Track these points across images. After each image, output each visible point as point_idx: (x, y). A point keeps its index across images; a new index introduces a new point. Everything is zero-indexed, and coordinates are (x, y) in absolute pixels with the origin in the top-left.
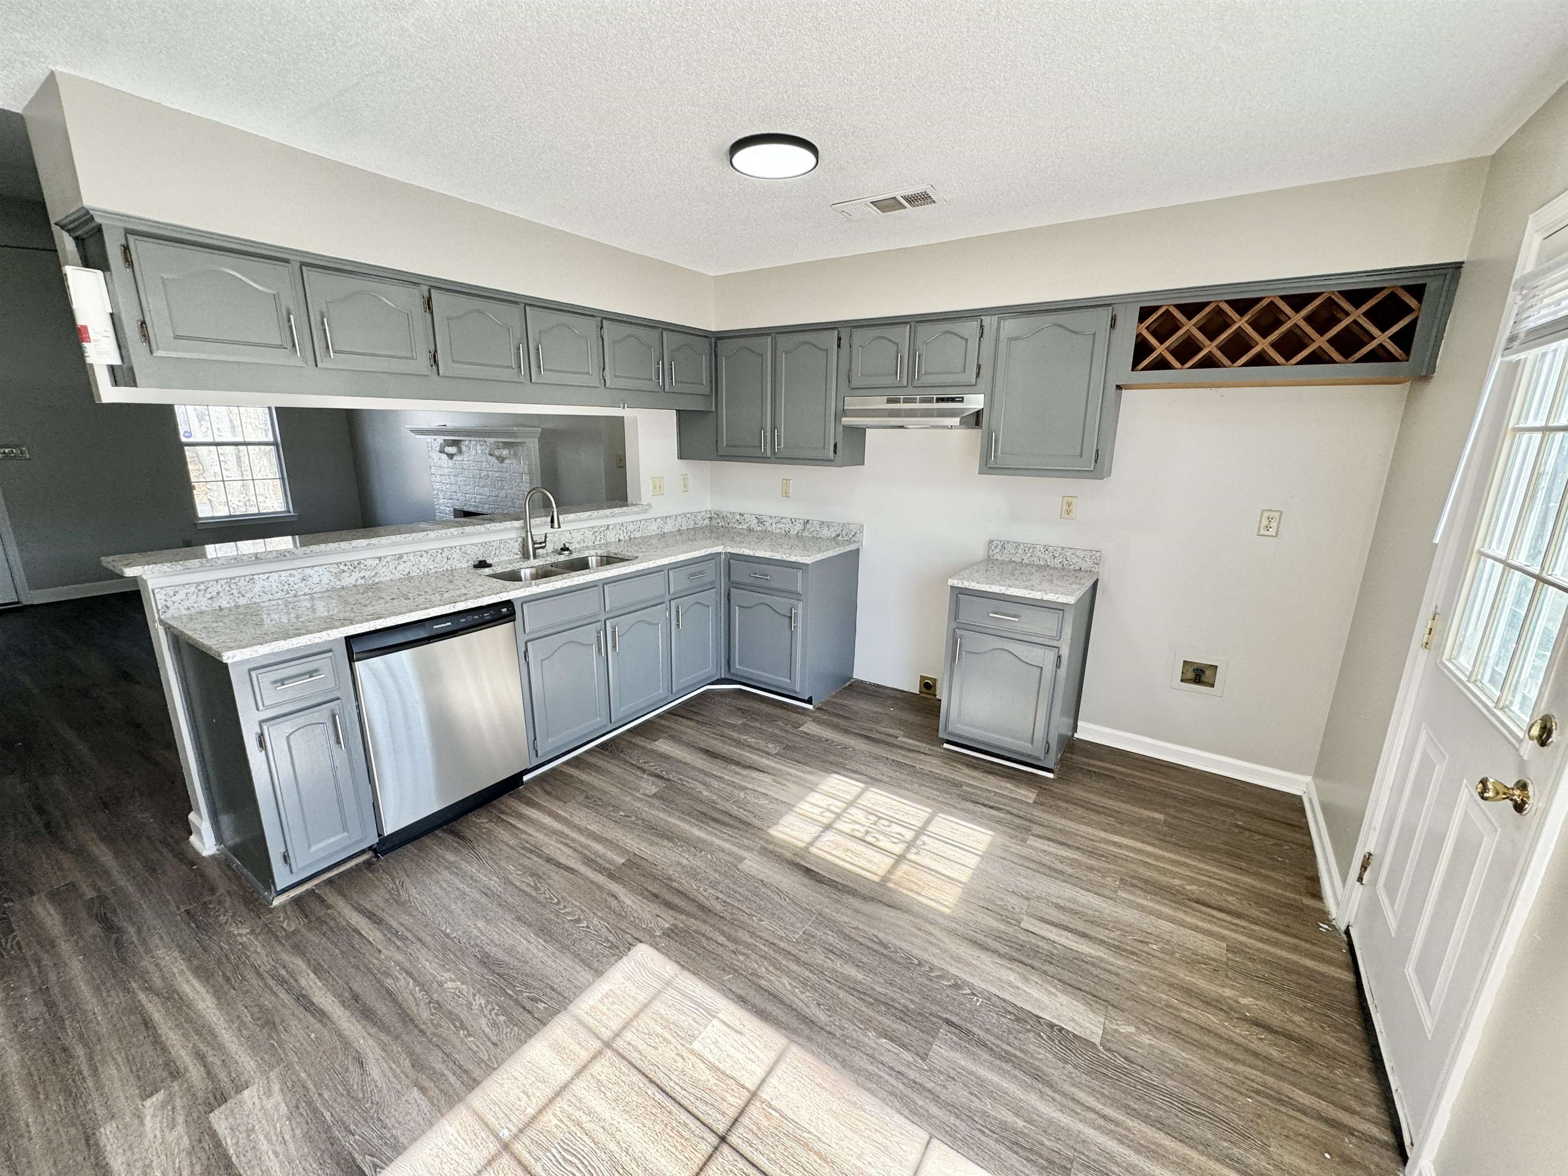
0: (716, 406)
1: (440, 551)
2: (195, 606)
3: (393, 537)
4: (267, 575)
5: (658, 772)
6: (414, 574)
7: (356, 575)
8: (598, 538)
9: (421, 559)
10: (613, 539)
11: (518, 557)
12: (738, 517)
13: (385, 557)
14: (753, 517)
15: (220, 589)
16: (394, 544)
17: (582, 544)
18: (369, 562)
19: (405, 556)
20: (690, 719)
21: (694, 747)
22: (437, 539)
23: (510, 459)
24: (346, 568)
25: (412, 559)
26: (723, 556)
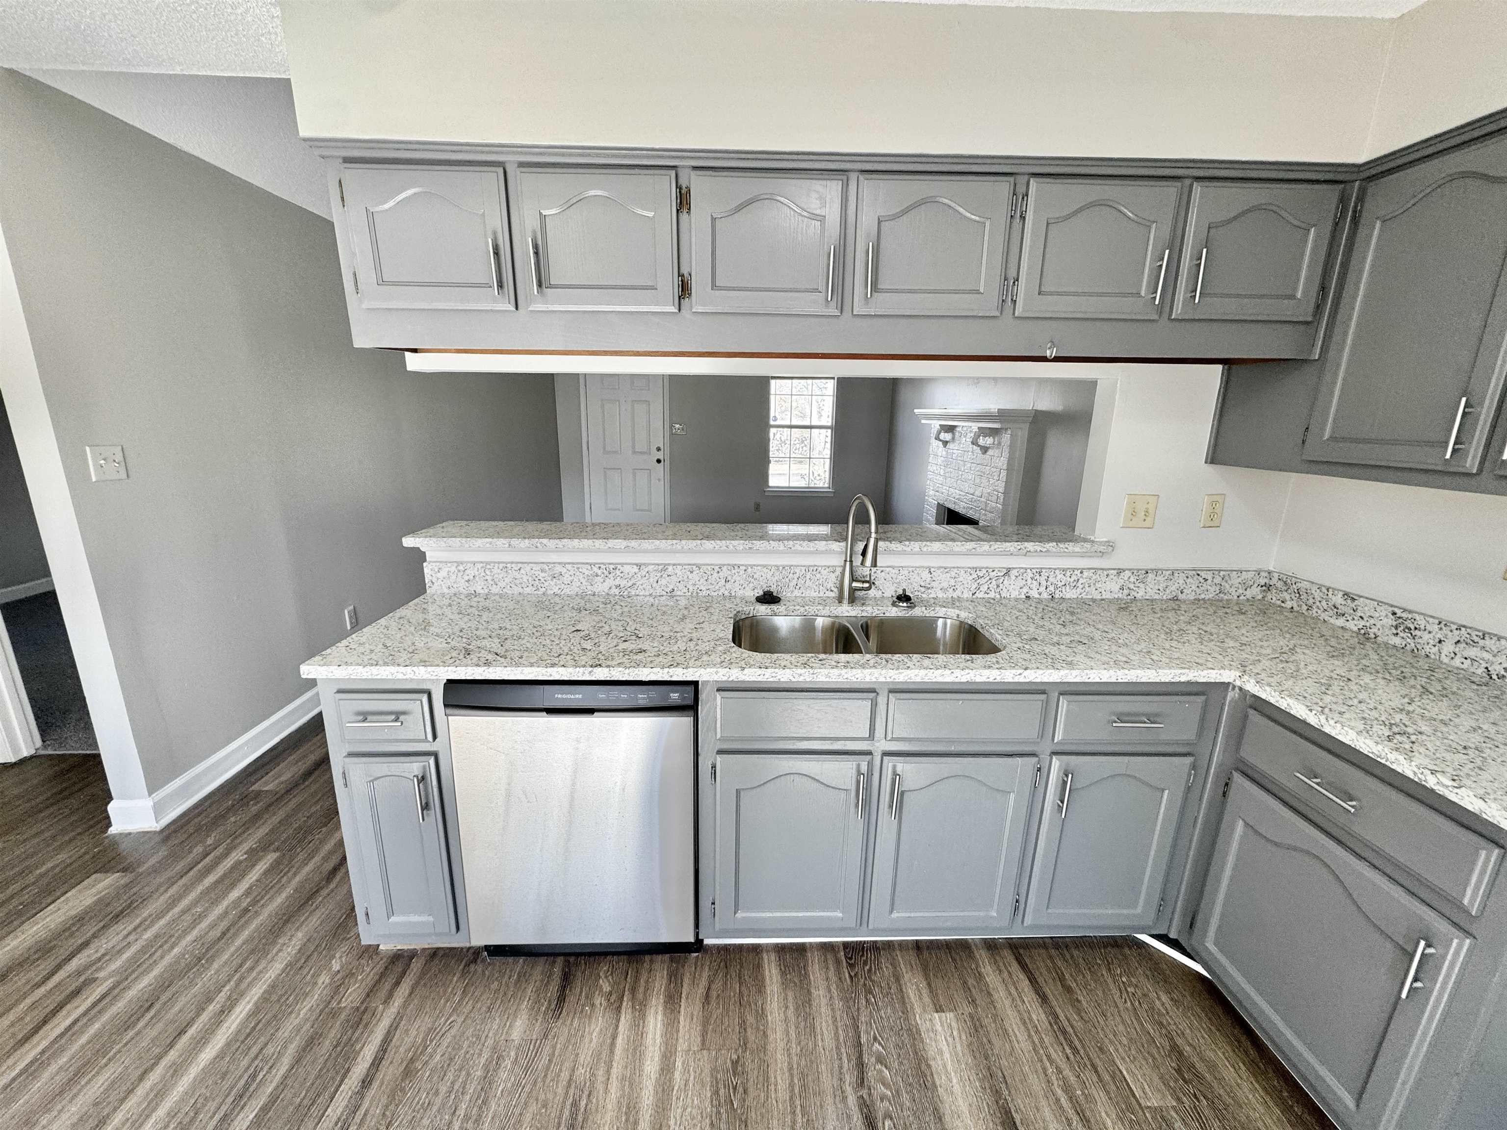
0: (1324, 349)
1: (717, 568)
2: (455, 586)
3: (657, 542)
4: (520, 565)
5: (882, 1107)
6: (679, 593)
7: (610, 582)
8: (984, 588)
9: (691, 576)
10: (1015, 594)
11: (832, 595)
12: (1338, 599)
13: (646, 565)
14: (1383, 611)
15: (477, 573)
16: (657, 550)
17: (950, 594)
18: (627, 569)
19: (670, 568)
20: (1044, 999)
21: (997, 1093)
22: (714, 551)
23: (993, 448)
24: (599, 572)
25: (679, 573)
26: (1231, 695)
